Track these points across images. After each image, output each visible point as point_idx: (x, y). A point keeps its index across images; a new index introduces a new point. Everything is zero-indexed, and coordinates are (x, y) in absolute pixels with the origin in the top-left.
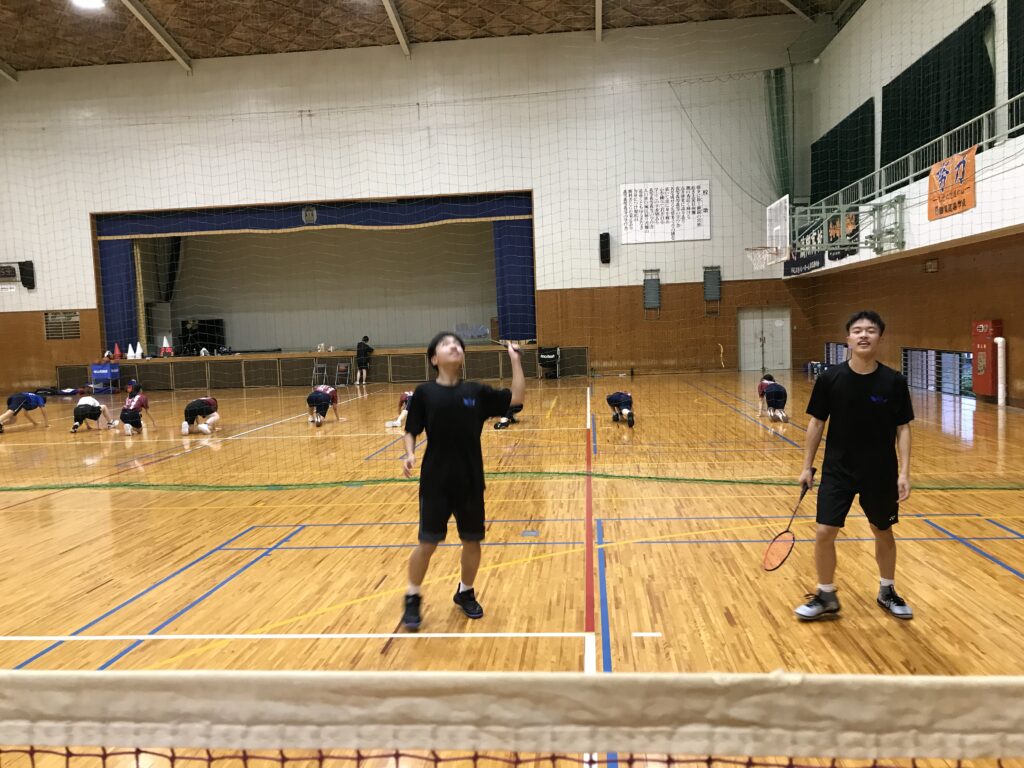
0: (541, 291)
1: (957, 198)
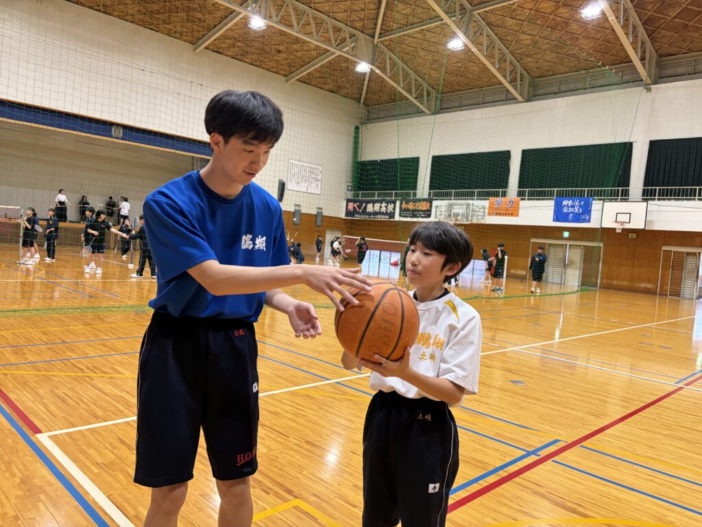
1: (507, 212)
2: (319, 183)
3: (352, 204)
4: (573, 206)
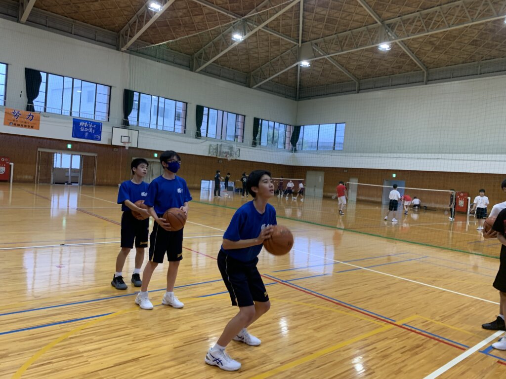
1: (27, 124)
4: (88, 127)
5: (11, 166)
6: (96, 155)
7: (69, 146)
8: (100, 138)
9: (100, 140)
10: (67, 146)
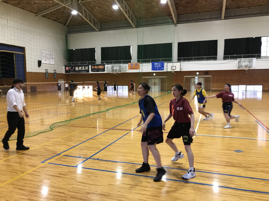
0: (28, 72)
1: (135, 68)
2: (54, 59)
3: (68, 67)
4: (158, 65)
5: (134, 85)
6: (166, 77)
7: (154, 74)
8: (164, 69)
9: (163, 70)
10: (153, 75)
